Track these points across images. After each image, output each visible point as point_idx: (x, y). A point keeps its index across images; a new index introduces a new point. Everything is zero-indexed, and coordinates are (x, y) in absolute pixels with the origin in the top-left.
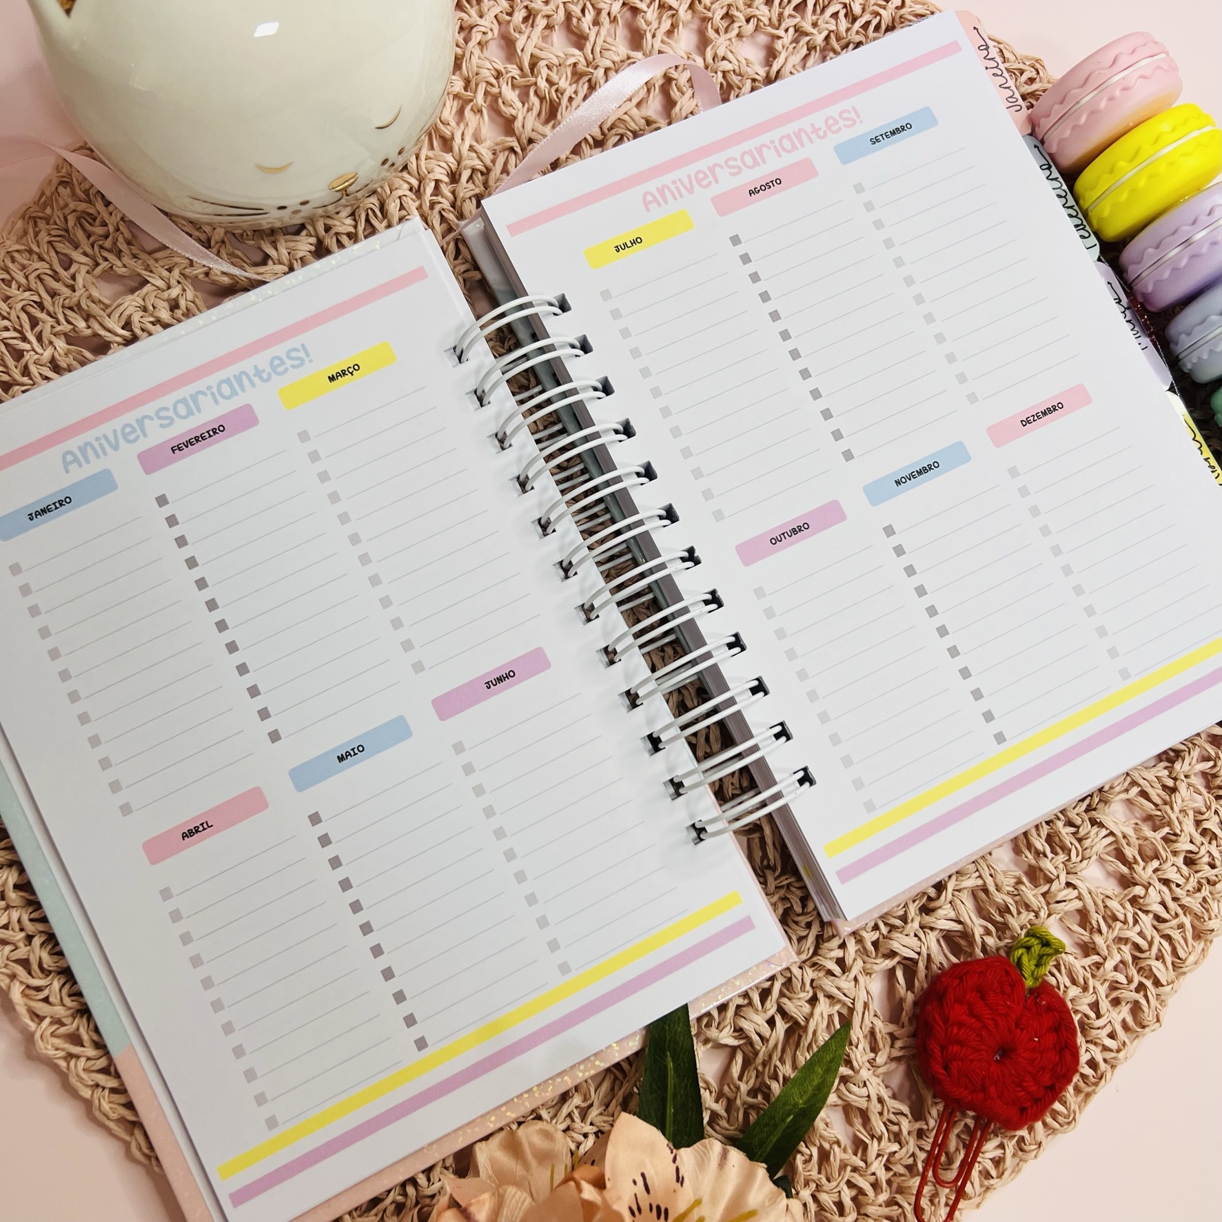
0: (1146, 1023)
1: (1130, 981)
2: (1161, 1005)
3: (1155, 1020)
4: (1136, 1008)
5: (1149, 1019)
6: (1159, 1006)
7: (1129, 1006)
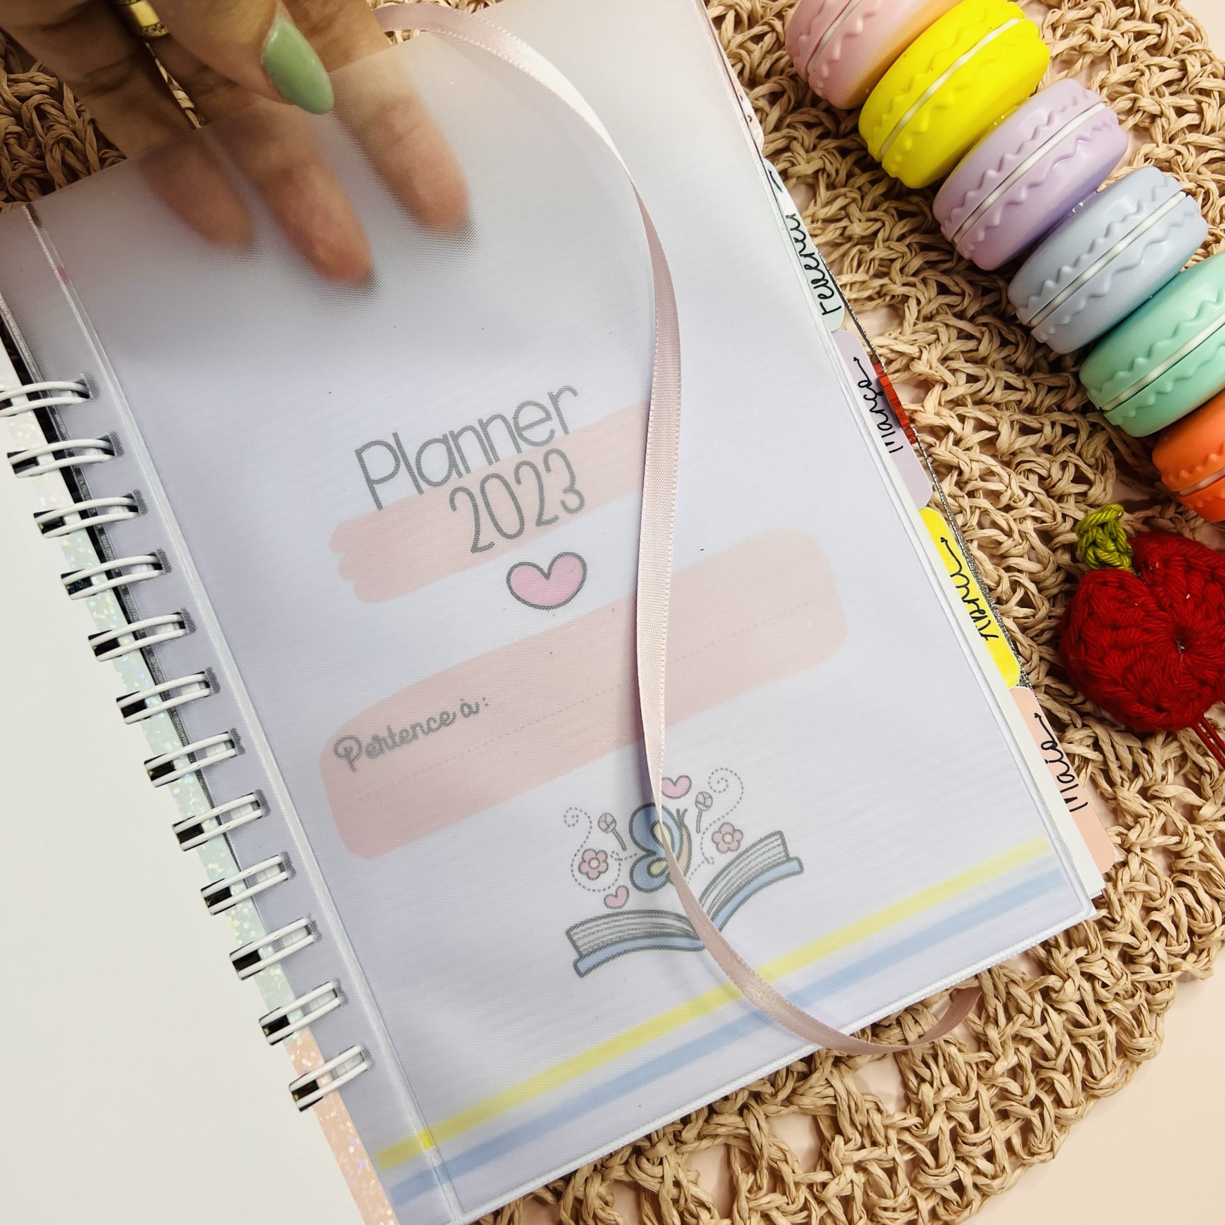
0: (1035, 1149)
1: (1025, 1092)
2: (1059, 1130)
3: (1049, 1148)
4: (1027, 1129)
5: (1041, 1146)
6: (1056, 1131)
7: (1019, 1123)
